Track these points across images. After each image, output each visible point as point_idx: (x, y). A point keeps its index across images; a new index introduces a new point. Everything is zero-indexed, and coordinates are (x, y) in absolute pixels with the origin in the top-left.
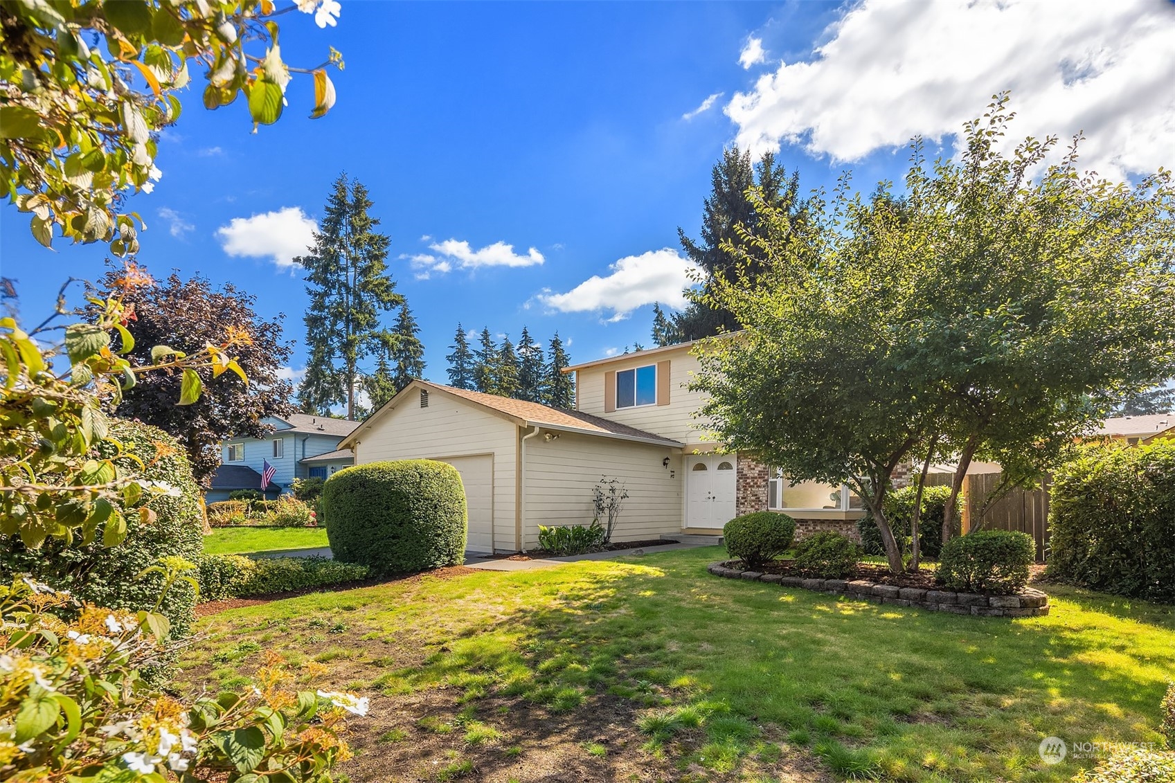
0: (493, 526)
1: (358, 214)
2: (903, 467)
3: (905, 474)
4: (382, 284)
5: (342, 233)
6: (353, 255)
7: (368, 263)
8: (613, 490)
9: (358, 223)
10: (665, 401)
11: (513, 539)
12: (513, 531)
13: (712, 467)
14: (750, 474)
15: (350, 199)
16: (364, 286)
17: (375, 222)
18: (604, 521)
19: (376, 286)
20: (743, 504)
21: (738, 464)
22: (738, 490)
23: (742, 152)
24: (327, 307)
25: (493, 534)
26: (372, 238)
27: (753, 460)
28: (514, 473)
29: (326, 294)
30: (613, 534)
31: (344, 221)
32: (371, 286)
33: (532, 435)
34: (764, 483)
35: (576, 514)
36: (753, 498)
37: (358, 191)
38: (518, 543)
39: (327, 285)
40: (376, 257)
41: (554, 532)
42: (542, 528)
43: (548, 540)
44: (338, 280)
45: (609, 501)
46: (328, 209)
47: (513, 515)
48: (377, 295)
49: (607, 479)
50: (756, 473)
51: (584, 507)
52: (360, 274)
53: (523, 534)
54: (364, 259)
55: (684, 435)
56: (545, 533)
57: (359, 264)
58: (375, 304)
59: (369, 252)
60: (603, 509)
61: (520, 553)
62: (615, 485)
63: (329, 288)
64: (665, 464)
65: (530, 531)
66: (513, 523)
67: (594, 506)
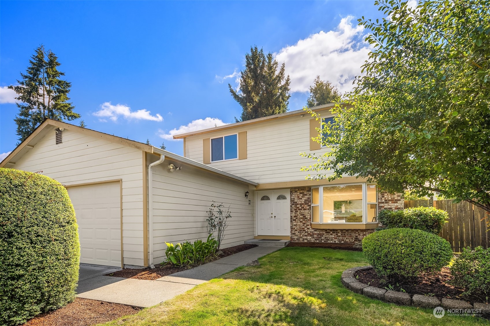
0: (122, 244)
1: (52, 68)
2: (398, 196)
3: (400, 200)
4: (66, 106)
5: (40, 77)
6: (48, 89)
7: (57, 94)
8: (221, 212)
9: (51, 72)
10: (244, 157)
11: (142, 256)
12: (142, 248)
13: (273, 198)
14: (299, 202)
15: (46, 59)
16: (55, 106)
17: (62, 74)
18: (215, 234)
19: (62, 106)
20: (295, 220)
21: (291, 195)
22: (291, 211)
23: (259, 50)
24: (30, 115)
25: (122, 251)
26: (60, 82)
27: (300, 193)
28: (141, 197)
29: (30, 108)
30: (222, 243)
31: (42, 70)
32: (59, 107)
33: (158, 162)
34: (308, 207)
35: (193, 230)
36: (302, 217)
37: (51, 55)
38: (147, 259)
39: (30, 103)
40: (63, 92)
41: (180, 248)
42: (169, 245)
43: (174, 255)
44: (38, 101)
45: (217, 220)
46: (31, 62)
47: (141, 234)
48: (63, 111)
49: (216, 204)
50: (303, 201)
51: (199, 224)
52: (53, 99)
53: (151, 250)
54: (55, 92)
55: (257, 177)
56: (171, 249)
57: (52, 94)
58: (62, 116)
59: (57, 89)
60: (215, 226)
61: (148, 269)
62: (222, 209)
63: (32, 104)
64: (246, 195)
65: (158, 247)
66: (141, 241)
67: (207, 224)
